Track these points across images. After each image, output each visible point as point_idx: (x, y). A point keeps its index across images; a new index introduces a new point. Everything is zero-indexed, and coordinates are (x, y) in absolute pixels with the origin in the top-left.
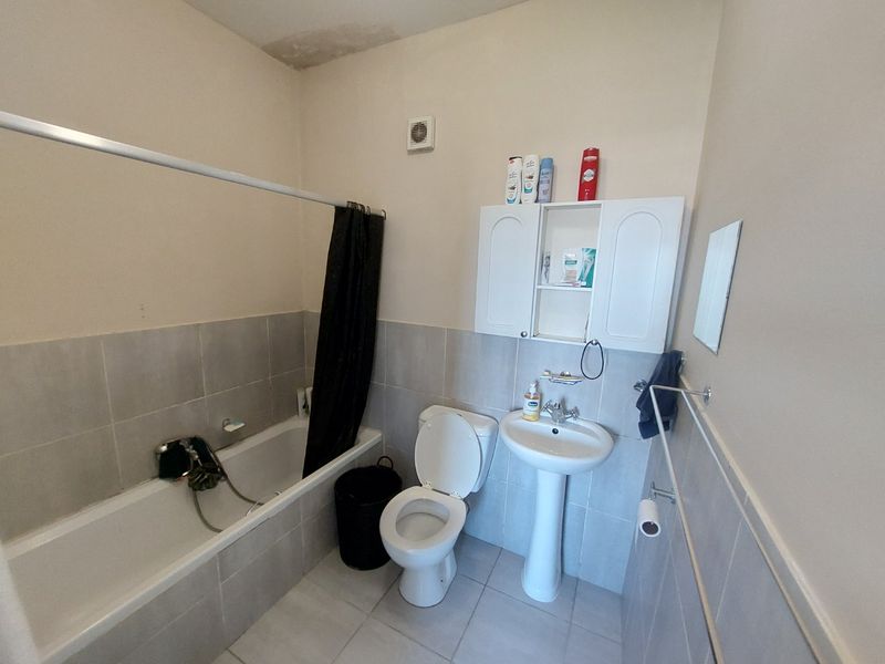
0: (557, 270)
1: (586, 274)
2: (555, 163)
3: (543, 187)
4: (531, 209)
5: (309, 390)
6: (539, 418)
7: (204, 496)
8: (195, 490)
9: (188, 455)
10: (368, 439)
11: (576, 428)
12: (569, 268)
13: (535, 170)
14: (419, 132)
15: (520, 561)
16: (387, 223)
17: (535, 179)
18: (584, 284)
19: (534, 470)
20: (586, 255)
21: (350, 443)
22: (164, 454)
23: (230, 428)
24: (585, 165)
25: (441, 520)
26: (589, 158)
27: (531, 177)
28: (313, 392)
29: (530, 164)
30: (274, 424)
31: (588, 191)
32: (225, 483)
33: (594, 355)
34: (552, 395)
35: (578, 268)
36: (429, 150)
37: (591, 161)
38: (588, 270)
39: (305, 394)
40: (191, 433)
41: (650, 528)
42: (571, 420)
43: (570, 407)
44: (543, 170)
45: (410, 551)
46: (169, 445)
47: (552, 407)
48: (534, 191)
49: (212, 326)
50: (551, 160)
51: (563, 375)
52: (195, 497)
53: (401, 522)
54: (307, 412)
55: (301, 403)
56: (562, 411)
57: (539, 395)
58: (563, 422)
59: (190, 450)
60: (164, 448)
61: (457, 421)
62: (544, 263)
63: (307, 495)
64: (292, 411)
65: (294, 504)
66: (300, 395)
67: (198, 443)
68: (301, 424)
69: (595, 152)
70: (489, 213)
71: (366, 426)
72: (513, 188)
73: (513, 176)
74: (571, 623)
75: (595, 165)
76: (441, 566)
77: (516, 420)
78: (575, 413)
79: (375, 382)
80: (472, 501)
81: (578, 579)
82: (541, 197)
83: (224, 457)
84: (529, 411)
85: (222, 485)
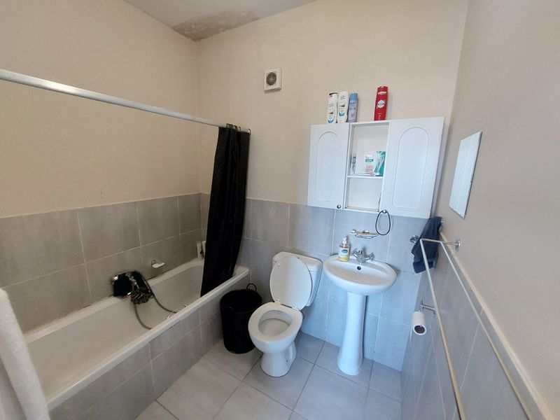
0: (361, 165)
1: (379, 167)
2: (359, 97)
3: (351, 112)
4: (344, 127)
5: (204, 242)
6: (348, 260)
7: (141, 307)
8: (135, 304)
9: (131, 282)
10: (241, 273)
11: (373, 266)
12: (369, 164)
13: (346, 102)
14: (271, 79)
15: (337, 350)
16: (252, 137)
17: (346, 107)
18: (378, 174)
19: (346, 292)
20: (379, 156)
21: (230, 275)
22: (116, 282)
23: (156, 266)
24: (379, 98)
25: (287, 323)
26: (381, 93)
27: (343, 106)
28: (207, 244)
29: (343, 97)
30: (182, 263)
31: (381, 114)
32: (153, 299)
33: (384, 220)
34: (357, 245)
35: (374, 164)
36: (278, 90)
37: (383, 94)
38: (381, 165)
39: (202, 245)
40: (132, 269)
41: (419, 329)
42: (369, 261)
43: (368, 253)
44: (352, 101)
45: (268, 342)
46: (119, 276)
47: (357, 253)
48: (346, 115)
49: (144, 203)
50: (357, 95)
51: (364, 232)
52: (135, 308)
53: (262, 324)
54: (203, 256)
55: (199, 251)
56: (364, 255)
57: (349, 245)
58: (364, 262)
59: (132, 279)
60: (116, 278)
61: (296, 261)
62: (352, 160)
63: (202, 307)
64: (193, 255)
65: (195, 314)
66: (199, 245)
67: (137, 275)
68: (199, 264)
69: (385, 89)
70: (316, 130)
71: (240, 265)
72: (332, 113)
73: (332, 105)
74: (369, 389)
75: (385, 97)
76: (286, 352)
77: (334, 261)
78: (372, 257)
79: (245, 237)
80: (306, 312)
81: (373, 361)
82: (350, 118)
83: (152, 283)
84: (343, 255)
85: (152, 301)
